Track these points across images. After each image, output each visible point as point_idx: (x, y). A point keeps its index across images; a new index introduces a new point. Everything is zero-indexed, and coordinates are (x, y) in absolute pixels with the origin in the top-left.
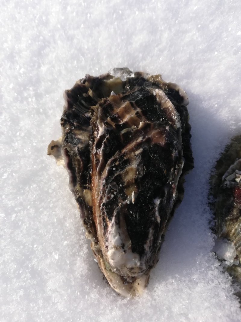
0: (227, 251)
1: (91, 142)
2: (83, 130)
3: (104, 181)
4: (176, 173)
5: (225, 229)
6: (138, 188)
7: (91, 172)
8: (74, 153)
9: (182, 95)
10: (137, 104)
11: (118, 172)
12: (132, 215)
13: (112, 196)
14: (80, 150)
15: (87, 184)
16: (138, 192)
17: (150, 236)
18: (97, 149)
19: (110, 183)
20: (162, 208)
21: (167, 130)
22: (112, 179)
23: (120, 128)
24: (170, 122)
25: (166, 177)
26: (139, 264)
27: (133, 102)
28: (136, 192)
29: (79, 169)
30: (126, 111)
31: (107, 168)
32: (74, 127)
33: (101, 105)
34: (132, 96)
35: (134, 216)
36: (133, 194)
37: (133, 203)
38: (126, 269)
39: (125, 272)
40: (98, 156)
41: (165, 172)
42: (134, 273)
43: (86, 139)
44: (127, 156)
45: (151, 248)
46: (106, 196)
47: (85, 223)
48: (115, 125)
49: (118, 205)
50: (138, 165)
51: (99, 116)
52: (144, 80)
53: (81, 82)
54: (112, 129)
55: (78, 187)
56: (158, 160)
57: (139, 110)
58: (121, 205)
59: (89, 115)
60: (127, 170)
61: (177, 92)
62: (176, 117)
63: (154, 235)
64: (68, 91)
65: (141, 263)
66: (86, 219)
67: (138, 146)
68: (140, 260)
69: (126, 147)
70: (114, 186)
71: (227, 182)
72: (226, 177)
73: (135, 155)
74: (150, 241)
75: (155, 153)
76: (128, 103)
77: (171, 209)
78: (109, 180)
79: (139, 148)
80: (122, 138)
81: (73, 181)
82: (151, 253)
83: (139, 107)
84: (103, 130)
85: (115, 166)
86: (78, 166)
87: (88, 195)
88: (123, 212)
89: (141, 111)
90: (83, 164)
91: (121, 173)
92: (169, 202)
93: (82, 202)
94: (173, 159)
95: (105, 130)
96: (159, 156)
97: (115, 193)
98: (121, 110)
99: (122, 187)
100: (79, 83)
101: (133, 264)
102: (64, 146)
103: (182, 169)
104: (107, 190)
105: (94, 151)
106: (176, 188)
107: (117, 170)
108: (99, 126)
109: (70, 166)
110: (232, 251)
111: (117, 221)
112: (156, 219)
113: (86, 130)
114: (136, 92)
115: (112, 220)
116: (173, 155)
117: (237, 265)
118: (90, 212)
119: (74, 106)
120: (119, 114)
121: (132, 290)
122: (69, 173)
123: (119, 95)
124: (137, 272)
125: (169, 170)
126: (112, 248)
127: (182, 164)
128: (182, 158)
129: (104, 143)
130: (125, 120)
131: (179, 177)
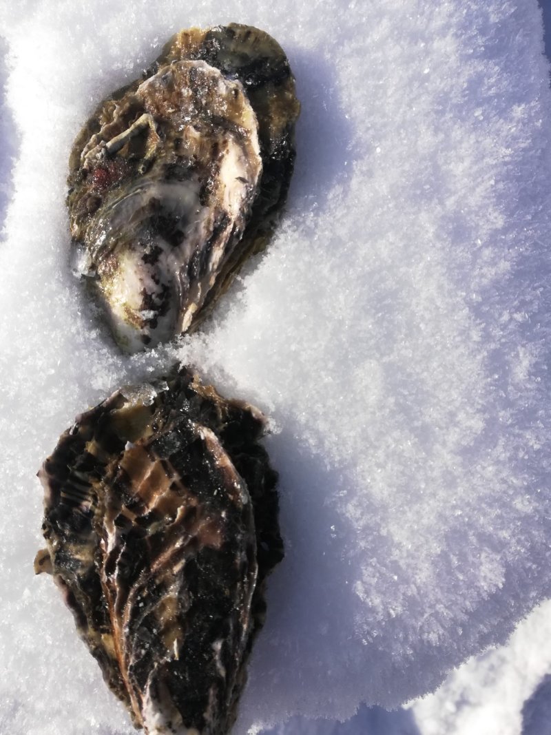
1: (97, 564)
2: (81, 542)
3: (127, 629)
4: (246, 589)
6: (184, 630)
7: (107, 607)
8: (74, 584)
11: (148, 607)
12: (178, 677)
13: (143, 652)
14: (82, 579)
15: (104, 624)
16: (184, 636)
17: (212, 699)
18: (108, 575)
19: (138, 630)
20: (226, 655)
21: (222, 518)
22: (140, 623)
23: (144, 522)
24: (230, 496)
25: (229, 601)
27: (166, 459)
28: (180, 638)
29: (87, 604)
30: (154, 482)
31: (129, 606)
32: (66, 538)
33: (107, 482)
35: (181, 678)
36: (175, 643)
37: (177, 659)
40: (112, 585)
41: (227, 592)
43: (88, 559)
44: (160, 577)
45: (216, 715)
46: (134, 653)
47: (112, 686)
48: (135, 519)
49: (153, 667)
50: (180, 593)
51: (106, 504)
53: (69, 434)
54: (132, 528)
55: (91, 632)
56: (213, 573)
57: (176, 477)
58: (158, 666)
59: (89, 504)
60: (162, 603)
62: (239, 486)
63: (217, 697)
64: (48, 460)
66: (113, 680)
67: (178, 555)
69: (158, 559)
70: (144, 634)
73: (173, 575)
74: (213, 706)
75: (207, 562)
76: (156, 464)
77: (242, 648)
78: (134, 627)
79: (180, 560)
80: (149, 544)
81: (82, 623)
82: (218, 720)
83: (176, 470)
84: (114, 540)
85: (143, 600)
86: (84, 601)
87: (109, 643)
88: (163, 676)
89: (181, 480)
91: (153, 609)
92: (239, 639)
93: (100, 654)
94: (239, 568)
95: (118, 538)
96: (214, 567)
97: (147, 646)
98: (143, 486)
99: (158, 633)
100: (67, 437)
102: (56, 572)
103: (255, 581)
104: (133, 644)
105: (104, 578)
106: (248, 615)
107: (146, 605)
108: (108, 530)
109: (72, 602)
111: (154, 695)
112: (217, 672)
113: (86, 542)
114: (170, 432)
115: (146, 692)
116: (238, 561)
118: (116, 668)
119: (62, 494)
120: (141, 496)
122: (73, 611)
123: (142, 441)
125: (233, 587)
127: (254, 572)
128: (255, 559)
129: (120, 564)
130: (152, 505)
131: (252, 594)
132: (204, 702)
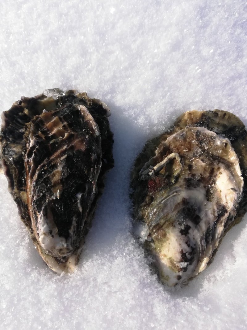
0: (142, 230)
1: (23, 153)
2: (17, 143)
3: (35, 183)
4: (95, 172)
5: (140, 213)
6: (63, 186)
7: (25, 177)
8: (10, 163)
9: (105, 108)
10: (65, 118)
11: (46, 175)
12: (58, 208)
13: (41, 194)
14: (15, 160)
15: (23, 187)
16: (63, 189)
17: (74, 223)
18: (28, 158)
19: (40, 184)
20: (83, 201)
21: (87, 138)
22: (41, 181)
23: (48, 139)
24: (91, 132)
25: (87, 176)
26: (65, 246)
27: (61, 117)
28: (61, 189)
29: (15, 175)
30: (55, 124)
31: (37, 173)
32: (10, 141)
33: (33, 122)
34: (61, 111)
35: (60, 208)
36: (58, 191)
37: (58, 198)
38: (56, 250)
39: (56, 253)
40: (29, 163)
41: (86, 172)
42: (64, 253)
43: (19, 150)
44: (54, 162)
45: (75, 232)
46: (36, 195)
47: (23, 218)
48: (44, 137)
49: (46, 201)
50: (63, 168)
51: (31, 131)
52: (74, 97)
53: (17, 103)
54: (42, 140)
55: (16, 190)
56: (80, 163)
57: (65, 123)
58: (48, 201)
59: (23, 130)
60: (54, 173)
61: (101, 106)
62: (95, 128)
63: (77, 222)
64: (6, 112)
65: (67, 245)
66: (23, 214)
67: (63, 153)
68: (66, 242)
69: (54, 155)
70: (43, 186)
71: (143, 176)
72: (142, 172)
73: (61, 160)
74: (74, 227)
75: (77, 158)
76: (57, 118)
77: (91, 201)
78: (38, 182)
79: (64, 155)
80: (50, 147)
81: (12, 185)
82: (76, 236)
83: (66, 120)
84: (33, 142)
85: (44, 170)
86: (14, 173)
87: (24, 196)
88: (50, 206)
89: (68, 124)
90: (18, 170)
91: (49, 175)
92: (90, 196)
93: (19, 202)
94: (93, 161)
95: (35, 142)
96: (81, 160)
97: (44, 192)
98: (50, 124)
99: (50, 186)
100: (16, 105)
101: (61, 246)
102: (2, 158)
103: (100, 169)
104: (37, 190)
105: (26, 160)
106: (95, 184)
107: (45, 173)
108: (30, 139)
109: (8, 174)
110: (146, 230)
111: (45, 213)
112: (78, 209)
113: (19, 143)
114: (64, 108)
115: (40, 213)
116: (93, 158)
117: (150, 241)
118: (26, 209)
119: (10, 125)
120: (49, 128)
121: (66, 268)
122: (7, 179)
123: (51, 111)
124: (66, 252)
125: (89, 170)
126: (42, 234)
127: (100, 165)
128: (101, 159)
129: (34, 152)
130: (53, 132)
131: (98, 175)
132: (70, 223)
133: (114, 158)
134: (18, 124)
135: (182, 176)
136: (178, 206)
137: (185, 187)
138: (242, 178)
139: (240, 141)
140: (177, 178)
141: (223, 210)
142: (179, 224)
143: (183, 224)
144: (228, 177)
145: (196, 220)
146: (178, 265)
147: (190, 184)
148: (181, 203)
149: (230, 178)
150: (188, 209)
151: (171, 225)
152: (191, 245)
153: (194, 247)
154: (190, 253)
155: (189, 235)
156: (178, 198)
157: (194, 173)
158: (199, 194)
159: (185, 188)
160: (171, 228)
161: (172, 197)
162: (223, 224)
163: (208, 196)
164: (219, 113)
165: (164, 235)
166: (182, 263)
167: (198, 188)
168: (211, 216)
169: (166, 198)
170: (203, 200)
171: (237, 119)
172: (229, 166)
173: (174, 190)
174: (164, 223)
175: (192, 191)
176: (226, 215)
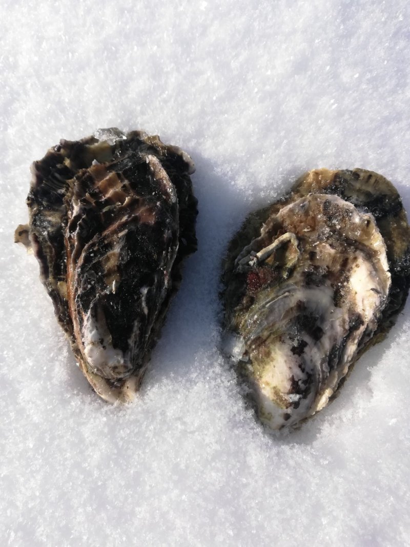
0: (235, 346)
1: (63, 225)
2: (54, 210)
3: (80, 270)
4: (169, 257)
5: (234, 321)
6: (121, 276)
7: (65, 260)
8: (44, 239)
9: (186, 161)
10: (126, 174)
11: (97, 258)
12: (112, 307)
13: (89, 286)
14: (51, 234)
15: (61, 275)
16: (121, 280)
17: (136, 330)
18: (70, 232)
19: (87, 271)
20: (150, 298)
21: (158, 206)
22: (89, 267)
23: (100, 205)
24: (164, 197)
25: (157, 262)
26: (122, 362)
27: (120, 172)
28: (118, 280)
29: (51, 257)
30: (111, 183)
31: (83, 255)
32: (43, 207)
33: (78, 178)
34: (120, 164)
35: (115, 308)
36: (114, 283)
37: (114, 293)
38: (108, 368)
39: (108, 372)
40: (72, 240)
41: (155, 256)
42: (119, 373)
43: (57, 221)
44: (108, 239)
45: (137, 343)
46: (82, 287)
47: (61, 320)
48: (95, 203)
49: (95, 296)
50: (121, 250)
51: (75, 192)
52: (140, 143)
53: (54, 150)
54: (91, 207)
55: (51, 279)
56: (147, 242)
57: (126, 182)
58: (99, 296)
59: (63, 191)
60: (107, 256)
61: (180, 157)
62: (171, 190)
63: (140, 329)
64: (37, 162)
65: (125, 360)
66: (62, 315)
67: (122, 227)
68: (124, 356)
69: (108, 229)
70: (91, 275)
71: (240, 267)
72: (239, 260)
73: (118, 238)
74: (135, 335)
75: (143, 235)
76: (113, 174)
77: (162, 299)
78: (85, 269)
79: (124, 230)
80: (103, 218)
81: (45, 272)
82: (138, 349)
83: (127, 178)
84: (78, 209)
85: (93, 252)
86: (49, 254)
87: (63, 288)
88: (102, 304)
89: (129, 184)
90: (55, 251)
91: (100, 259)
92: (160, 291)
93: (56, 296)
94: (165, 241)
95: (81, 209)
96: (148, 238)
97: (93, 282)
98: (102, 183)
99: (102, 275)
100: (53, 151)
101: (116, 362)
102: (32, 231)
103: (176, 252)
104: (83, 280)
105: (67, 235)
106: (168, 275)
107: (95, 256)
108: (74, 205)
109: (40, 254)
110: (241, 345)
111: (94, 314)
112: (142, 310)
113: (57, 210)
114: (125, 159)
115: (87, 313)
116: (165, 236)
117: (246, 361)
118: (65, 307)
119: (44, 182)
120: (101, 189)
121: (122, 396)
122: (39, 262)
123: (104, 163)
124: (122, 371)
125: (160, 254)
126: (89, 344)
127: (176, 246)
128: (178, 239)
129: (80, 224)
130: (108, 195)
131: (173, 261)
132: (130, 329)
133: (197, 237)
134: (55, 182)
135: (298, 269)
136: (291, 312)
137: (302, 284)
138: (389, 274)
139: (390, 218)
140: (291, 271)
141: (358, 320)
142: (290, 338)
143: (296, 339)
144: (369, 273)
145: (317, 334)
146: (286, 397)
147: (310, 281)
148: (295, 308)
149: (371, 273)
150: (306, 317)
151: (279, 339)
152: (307, 370)
153: (311, 373)
154: (305, 382)
155: (305, 356)
156: (291, 301)
157: (318, 264)
158: (323, 296)
159: (303, 286)
160: (278, 344)
161: (282, 299)
162: (356, 341)
163: (337, 299)
164: (362, 175)
165: (268, 354)
166: (292, 396)
167: (322, 287)
168: (339, 329)
169: (273, 299)
170: (328, 304)
171: (388, 184)
172: (370, 256)
173: (286, 288)
174: (269, 337)
175: (312, 292)
176: (362, 328)
